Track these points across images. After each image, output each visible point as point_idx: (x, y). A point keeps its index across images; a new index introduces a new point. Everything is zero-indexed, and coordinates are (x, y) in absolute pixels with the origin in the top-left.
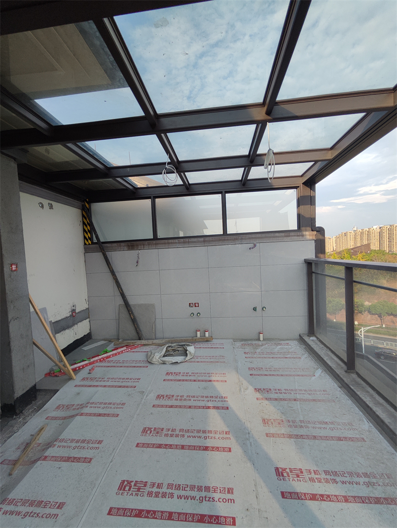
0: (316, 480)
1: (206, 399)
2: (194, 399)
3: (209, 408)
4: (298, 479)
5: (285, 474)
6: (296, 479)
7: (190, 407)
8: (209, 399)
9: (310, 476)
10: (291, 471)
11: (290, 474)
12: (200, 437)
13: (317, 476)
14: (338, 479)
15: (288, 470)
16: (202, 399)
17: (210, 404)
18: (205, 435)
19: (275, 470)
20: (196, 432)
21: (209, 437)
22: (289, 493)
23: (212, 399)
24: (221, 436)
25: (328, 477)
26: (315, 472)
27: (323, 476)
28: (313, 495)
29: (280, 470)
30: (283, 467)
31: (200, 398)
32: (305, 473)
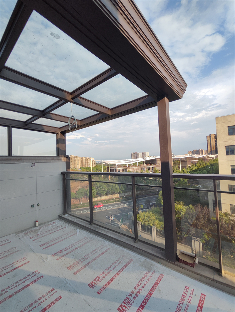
0: (105, 276)
1: (21, 282)
2: (10, 288)
3: (28, 286)
4: (99, 281)
5: (94, 284)
6: (99, 282)
7: (10, 296)
8: (23, 280)
9: (102, 276)
10: (95, 281)
11: (95, 282)
12: (35, 307)
13: (105, 274)
14: (111, 269)
15: (94, 281)
16: (18, 284)
17: (27, 283)
18: (37, 303)
19: (89, 286)
20: (29, 307)
21: (41, 302)
22: (100, 290)
23: (26, 279)
24: (50, 295)
25: (108, 271)
26: (103, 273)
27: (106, 272)
28: (108, 282)
29: (91, 284)
30: (91, 282)
31: (15, 285)
32: (100, 277)
